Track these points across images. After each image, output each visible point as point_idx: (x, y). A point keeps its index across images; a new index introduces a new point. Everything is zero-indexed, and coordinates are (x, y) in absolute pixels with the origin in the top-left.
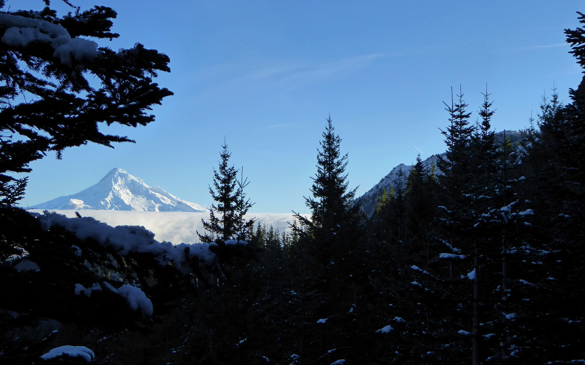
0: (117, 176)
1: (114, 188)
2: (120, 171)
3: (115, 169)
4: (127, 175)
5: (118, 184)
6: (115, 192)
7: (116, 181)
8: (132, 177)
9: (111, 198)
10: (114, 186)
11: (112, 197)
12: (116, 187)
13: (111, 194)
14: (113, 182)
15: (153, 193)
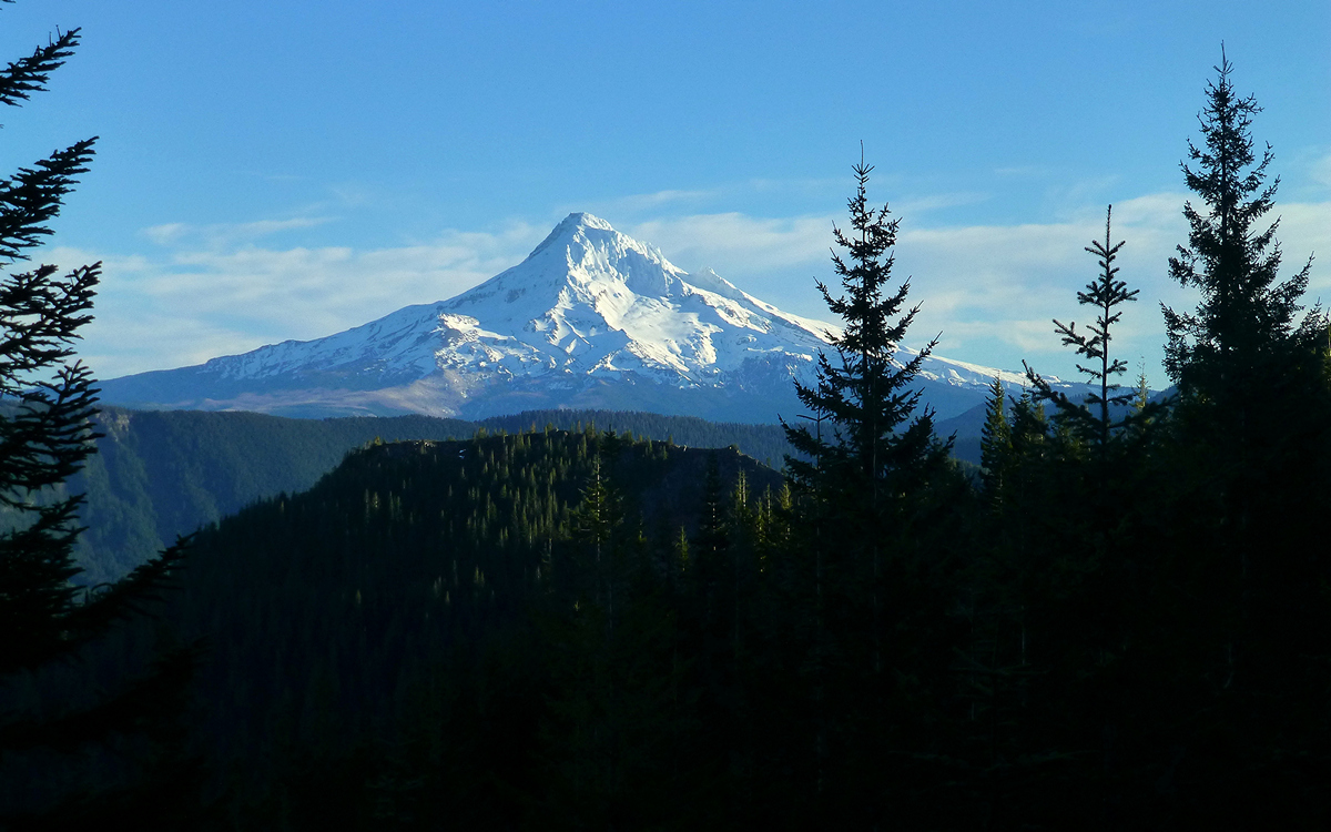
0: (581, 238)
1: (573, 279)
2: (591, 224)
3: (576, 218)
4: (615, 237)
5: (584, 262)
6: (576, 289)
7: (579, 256)
8: (626, 242)
9: (566, 311)
10: (572, 273)
11: (569, 306)
12: (579, 274)
13: (564, 295)
14: (569, 259)
15: (695, 290)
